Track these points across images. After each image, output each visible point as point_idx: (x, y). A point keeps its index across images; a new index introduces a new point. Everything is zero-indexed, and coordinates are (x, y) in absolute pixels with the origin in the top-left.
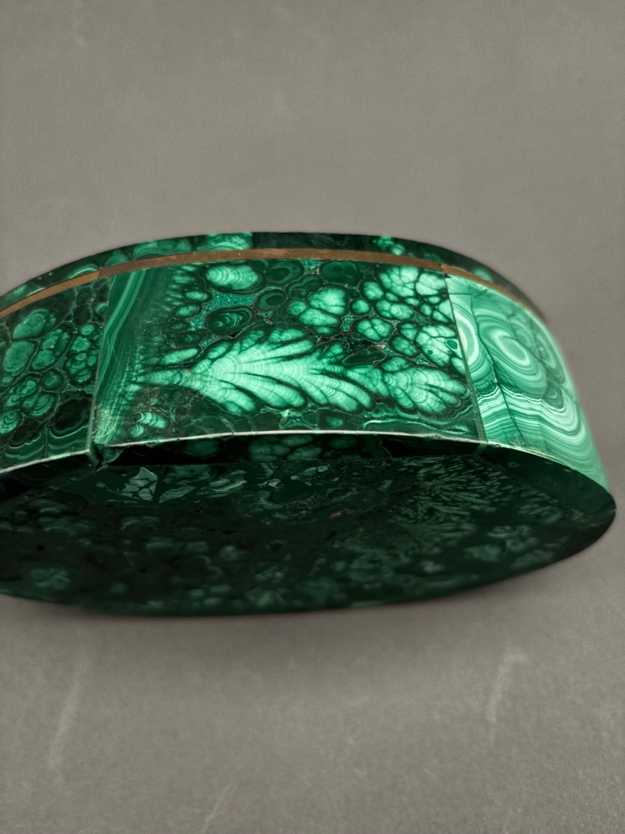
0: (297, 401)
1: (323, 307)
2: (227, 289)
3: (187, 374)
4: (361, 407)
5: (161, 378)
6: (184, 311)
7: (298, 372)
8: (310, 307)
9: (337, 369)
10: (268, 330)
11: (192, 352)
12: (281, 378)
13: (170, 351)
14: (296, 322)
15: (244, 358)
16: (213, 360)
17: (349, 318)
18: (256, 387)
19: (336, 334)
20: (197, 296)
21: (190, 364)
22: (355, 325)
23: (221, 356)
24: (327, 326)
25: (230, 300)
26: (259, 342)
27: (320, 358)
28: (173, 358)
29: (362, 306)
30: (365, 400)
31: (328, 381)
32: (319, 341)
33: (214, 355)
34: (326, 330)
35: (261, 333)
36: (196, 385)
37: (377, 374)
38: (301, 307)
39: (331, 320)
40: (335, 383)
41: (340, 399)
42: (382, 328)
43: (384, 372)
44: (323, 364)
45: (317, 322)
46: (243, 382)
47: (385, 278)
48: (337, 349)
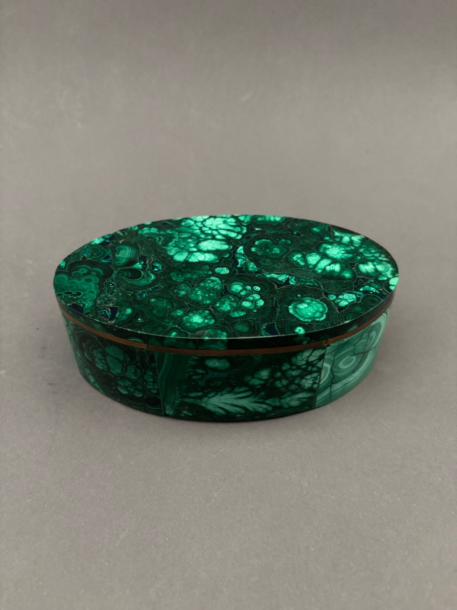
0: (243, 411)
1: (260, 377)
2: (215, 370)
3: (199, 401)
4: (268, 411)
5: (188, 400)
6: (195, 377)
7: (244, 403)
8: (253, 377)
9: (261, 400)
10: (233, 387)
11: (200, 394)
12: (238, 404)
13: (191, 392)
14: (246, 384)
15: (222, 398)
16: (209, 398)
17: (271, 380)
18: (227, 408)
19: (264, 387)
20: (201, 371)
21: (200, 398)
22: (272, 383)
23: (213, 396)
24: (260, 385)
25: (216, 375)
26: (229, 392)
27: (255, 397)
28: (193, 395)
29: (279, 374)
30: (270, 409)
31: (256, 405)
32: (254, 391)
33: (210, 396)
34: (259, 387)
35: (230, 389)
36: (203, 405)
37: (277, 400)
38: (249, 378)
39: (262, 382)
40: (259, 405)
41: (260, 410)
42: (285, 382)
43: (281, 398)
44: (256, 399)
45: (256, 383)
46: (222, 406)
47: (294, 360)
48: (263, 393)
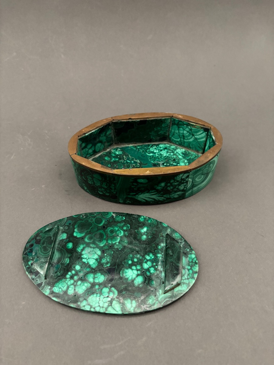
0: (153, 200)
1: (161, 186)
2: (141, 183)
3: (134, 196)
4: (164, 200)
5: (129, 196)
6: (133, 187)
7: (154, 197)
8: (158, 186)
9: (161, 196)
10: (149, 191)
11: (135, 193)
12: (151, 197)
13: (131, 193)
14: (155, 189)
15: (144, 195)
16: (139, 195)
17: (166, 187)
18: (146, 199)
19: (162, 190)
20: (135, 184)
21: (135, 195)
22: (166, 188)
23: (140, 194)
24: (161, 189)
25: (142, 185)
26: (147, 192)
27: (158, 194)
28: (131, 194)
29: (169, 184)
30: (165, 199)
31: (159, 197)
32: (158, 192)
33: (139, 194)
34: (160, 190)
35: (148, 191)
36: (136, 198)
37: (168, 195)
38: (156, 186)
39: (162, 188)
40: (160, 197)
41: (161, 199)
42: (172, 188)
43: (170, 195)
44: (159, 195)
45: (159, 189)
46: (144, 198)
47: (175, 178)
48: (162, 193)
